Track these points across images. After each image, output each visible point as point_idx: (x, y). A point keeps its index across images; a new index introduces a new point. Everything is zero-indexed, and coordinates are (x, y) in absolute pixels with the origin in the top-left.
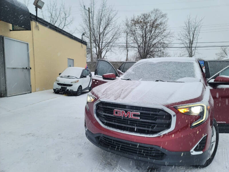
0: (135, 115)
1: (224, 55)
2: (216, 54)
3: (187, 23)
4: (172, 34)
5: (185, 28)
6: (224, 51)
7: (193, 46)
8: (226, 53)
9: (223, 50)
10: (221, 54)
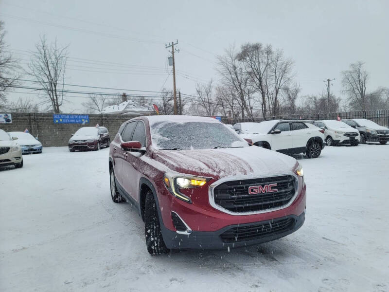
0: (272, 188)
1: (94, 106)
2: (83, 104)
3: (41, 48)
4: (15, 62)
5: (37, 54)
6: (94, 101)
7: (57, 88)
8: (96, 103)
9: (92, 99)
10: (90, 104)
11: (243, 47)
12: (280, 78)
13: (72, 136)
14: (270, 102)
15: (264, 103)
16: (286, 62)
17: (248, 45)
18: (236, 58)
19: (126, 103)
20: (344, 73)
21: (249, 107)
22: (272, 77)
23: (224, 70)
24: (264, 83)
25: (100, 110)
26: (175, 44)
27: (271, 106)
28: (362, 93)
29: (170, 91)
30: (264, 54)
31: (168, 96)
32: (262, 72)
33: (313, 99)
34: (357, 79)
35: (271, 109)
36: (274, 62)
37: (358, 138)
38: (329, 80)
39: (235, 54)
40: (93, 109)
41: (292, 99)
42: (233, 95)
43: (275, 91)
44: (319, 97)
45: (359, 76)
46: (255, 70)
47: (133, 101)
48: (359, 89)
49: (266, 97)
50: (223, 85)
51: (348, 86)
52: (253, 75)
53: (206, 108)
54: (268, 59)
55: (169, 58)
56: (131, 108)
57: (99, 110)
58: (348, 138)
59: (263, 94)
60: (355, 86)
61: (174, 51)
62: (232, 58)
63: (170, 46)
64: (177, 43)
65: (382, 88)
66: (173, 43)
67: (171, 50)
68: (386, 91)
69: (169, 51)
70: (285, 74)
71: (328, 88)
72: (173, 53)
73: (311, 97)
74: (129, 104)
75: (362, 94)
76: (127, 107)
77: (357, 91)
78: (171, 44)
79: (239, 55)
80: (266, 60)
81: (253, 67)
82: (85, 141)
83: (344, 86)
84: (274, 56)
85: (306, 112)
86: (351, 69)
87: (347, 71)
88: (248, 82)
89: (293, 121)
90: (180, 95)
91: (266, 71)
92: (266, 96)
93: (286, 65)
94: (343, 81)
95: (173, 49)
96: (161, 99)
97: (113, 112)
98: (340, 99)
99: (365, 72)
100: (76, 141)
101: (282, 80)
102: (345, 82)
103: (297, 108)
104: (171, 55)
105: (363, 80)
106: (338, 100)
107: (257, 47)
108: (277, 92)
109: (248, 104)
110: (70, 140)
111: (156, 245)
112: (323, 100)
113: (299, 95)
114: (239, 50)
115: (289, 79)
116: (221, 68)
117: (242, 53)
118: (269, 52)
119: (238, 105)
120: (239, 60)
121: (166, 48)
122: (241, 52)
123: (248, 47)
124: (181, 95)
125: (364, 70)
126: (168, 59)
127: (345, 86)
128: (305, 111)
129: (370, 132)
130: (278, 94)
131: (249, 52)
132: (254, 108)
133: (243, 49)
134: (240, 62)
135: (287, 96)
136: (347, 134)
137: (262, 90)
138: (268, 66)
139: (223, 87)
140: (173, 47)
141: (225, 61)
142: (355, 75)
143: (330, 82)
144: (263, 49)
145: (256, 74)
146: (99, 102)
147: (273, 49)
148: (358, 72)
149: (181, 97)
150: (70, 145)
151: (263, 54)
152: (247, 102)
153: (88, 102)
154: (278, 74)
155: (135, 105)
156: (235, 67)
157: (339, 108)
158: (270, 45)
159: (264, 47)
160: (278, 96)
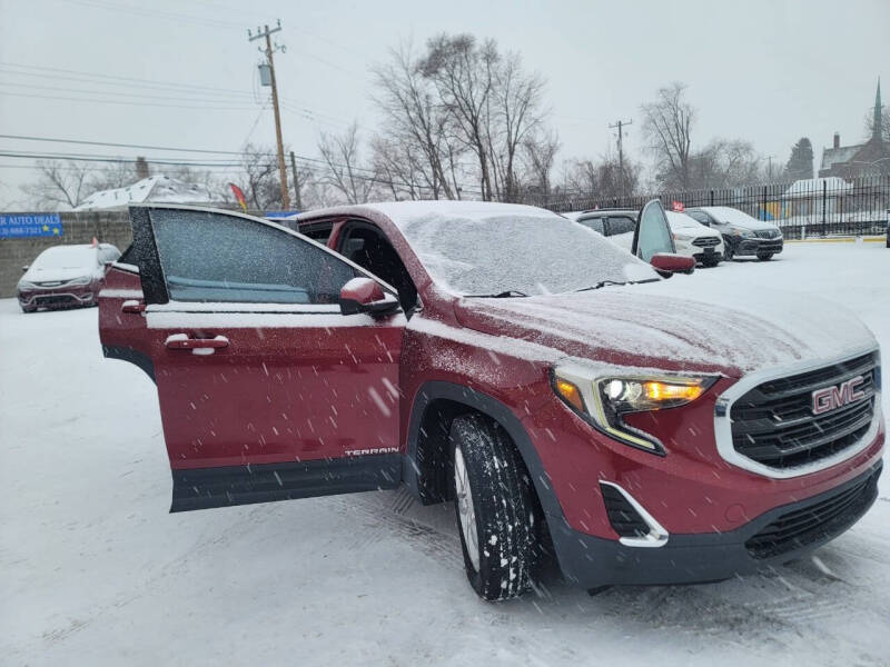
0: (855, 390)
9: (47, 173)
11: (431, 45)
12: (517, 119)
13: (26, 270)
14: (498, 177)
15: (485, 178)
16: (528, 82)
17: (442, 39)
18: (417, 71)
19: (148, 184)
20: (645, 108)
21: (453, 188)
22: (497, 118)
23: (391, 98)
24: (482, 132)
25: (74, 202)
26: (273, 31)
27: (500, 186)
28: (682, 152)
29: (265, 150)
30: (480, 61)
31: (260, 163)
32: (477, 105)
33: (586, 167)
34: (672, 122)
35: (501, 191)
36: (503, 83)
37: (720, 248)
38: (620, 124)
39: (414, 60)
40: (52, 199)
41: (542, 168)
42: (412, 159)
43: (507, 151)
44: (598, 162)
45: (676, 115)
46: (460, 99)
47: (167, 178)
48: (677, 143)
49: (489, 164)
50: (387, 136)
51: (654, 139)
52: (457, 111)
53: (345, 191)
54: (490, 75)
55: (260, 67)
56: (165, 195)
57: (70, 203)
58: (700, 250)
59: (482, 155)
60: (668, 139)
61: (273, 48)
62: (407, 69)
63: (260, 36)
64: (279, 29)
65: (719, 140)
66: (266, 27)
67: (265, 47)
68: (726, 147)
69: (259, 49)
70: (528, 109)
71: (618, 142)
72: (269, 53)
73: (580, 162)
74: (158, 186)
75: (683, 155)
76: (153, 194)
77: (673, 150)
78: (263, 31)
79: (423, 63)
80: (484, 78)
81: (457, 91)
82: (63, 282)
83: (647, 136)
84: (502, 66)
85: (572, 197)
86: (660, 100)
87: (650, 105)
88: (446, 126)
89: (610, 213)
90: (293, 161)
91: (485, 102)
92: (488, 160)
93: (530, 89)
94: (645, 127)
95: (269, 45)
96: (242, 169)
97: (119, 207)
98: (639, 168)
99: (688, 107)
100: (39, 284)
101: (522, 123)
102: (648, 128)
103: (553, 187)
104: (265, 59)
105: (685, 125)
106: (635, 167)
107: (463, 45)
108: (511, 153)
109: (452, 181)
110: (20, 282)
111: (513, 576)
112: (606, 170)
113: (557, 157)
114: (423, 52)
115: (536, 121)
116: (383, 94)
117: (430, 59)
118: (490, 57)
119: (425, 184)
120: (425, 76)
121: (251, 40)
122: (427, 56)
123: (444, 44)
124: (296, 159)
125: (686, 102)
126: (257, 70)
127: (649, 138)
128: (569, 195)
129: (741, 234)
130: (514, 157)
131: (445, 57)
132: (463, 189)
133: (432, 50)
134: (427, 80)
135: (532, 162)
136: (698, 242)
137: (480, 146)
138: (491, 91)
139: (387, 141)
140: (268, 37)
141: (390, 77)
142: (668, 114)
143: (623, 127)
144: (476, 49)
145: (463, 110)
146: (69, 182)
147: (501, 50)
148: (672, 105)
149: (297, 165)
150: (23, 296)
151: (476, 62)
152: (448, 175)
153: (37, 183)
154: (511, 109)
155: (174, 187)
156: (414, 93)
157: (639, 187)
158: (493, 41)
159: (479, 45)
160: (514, 162)
